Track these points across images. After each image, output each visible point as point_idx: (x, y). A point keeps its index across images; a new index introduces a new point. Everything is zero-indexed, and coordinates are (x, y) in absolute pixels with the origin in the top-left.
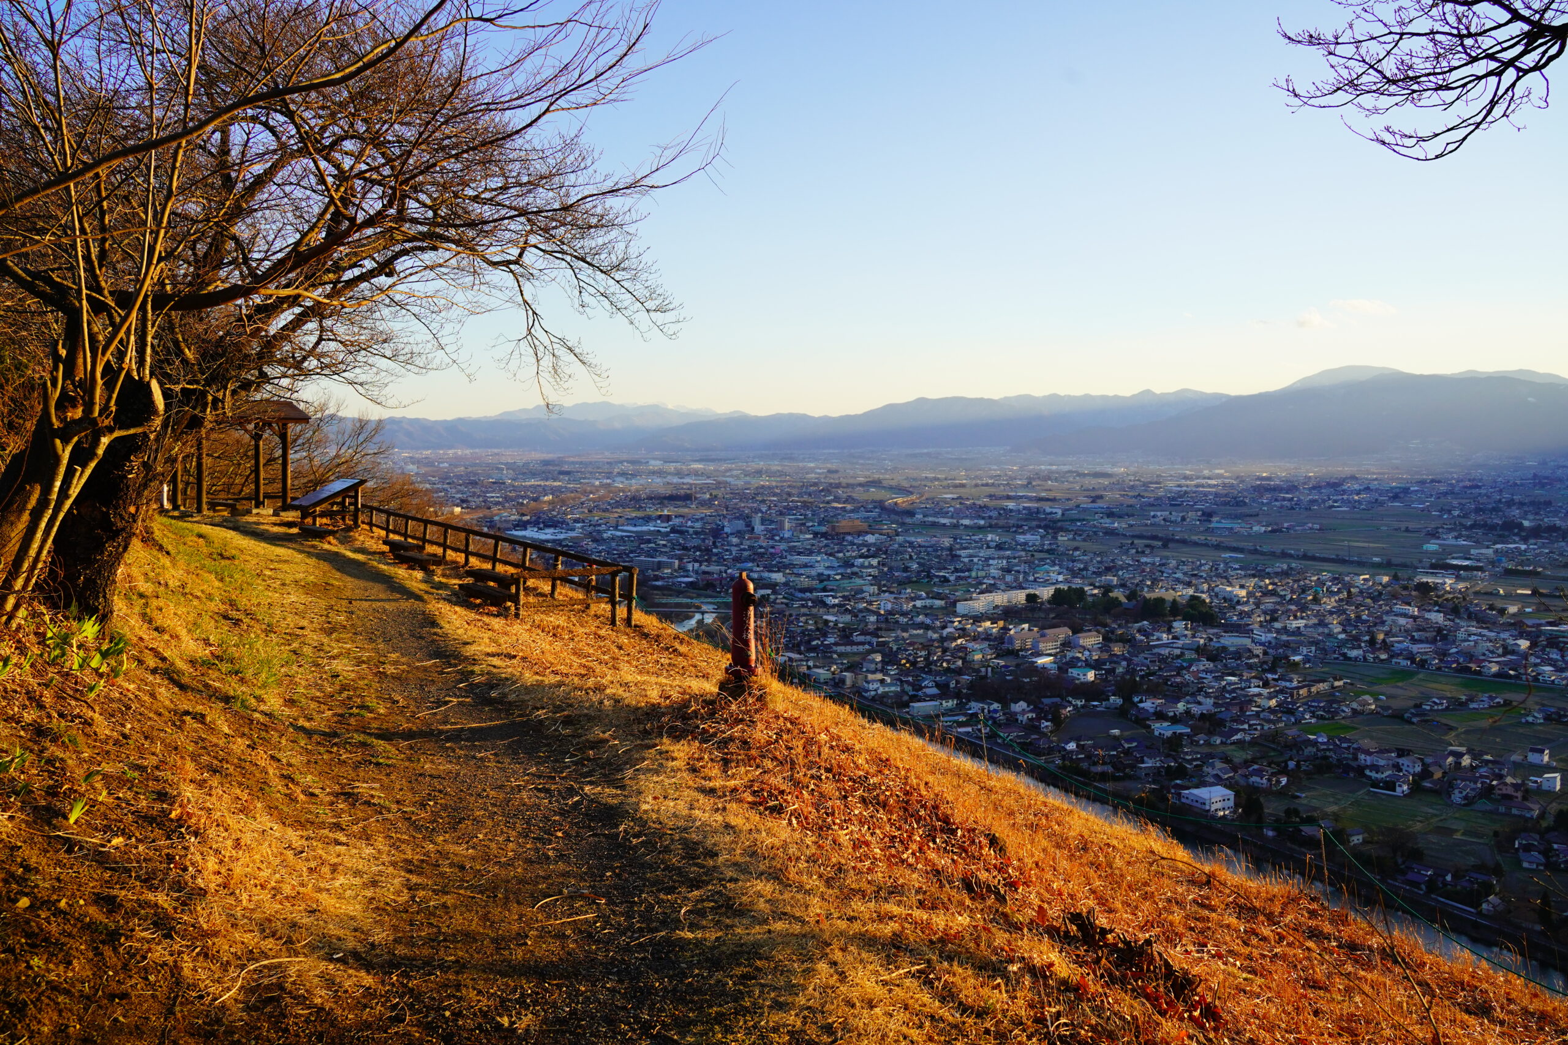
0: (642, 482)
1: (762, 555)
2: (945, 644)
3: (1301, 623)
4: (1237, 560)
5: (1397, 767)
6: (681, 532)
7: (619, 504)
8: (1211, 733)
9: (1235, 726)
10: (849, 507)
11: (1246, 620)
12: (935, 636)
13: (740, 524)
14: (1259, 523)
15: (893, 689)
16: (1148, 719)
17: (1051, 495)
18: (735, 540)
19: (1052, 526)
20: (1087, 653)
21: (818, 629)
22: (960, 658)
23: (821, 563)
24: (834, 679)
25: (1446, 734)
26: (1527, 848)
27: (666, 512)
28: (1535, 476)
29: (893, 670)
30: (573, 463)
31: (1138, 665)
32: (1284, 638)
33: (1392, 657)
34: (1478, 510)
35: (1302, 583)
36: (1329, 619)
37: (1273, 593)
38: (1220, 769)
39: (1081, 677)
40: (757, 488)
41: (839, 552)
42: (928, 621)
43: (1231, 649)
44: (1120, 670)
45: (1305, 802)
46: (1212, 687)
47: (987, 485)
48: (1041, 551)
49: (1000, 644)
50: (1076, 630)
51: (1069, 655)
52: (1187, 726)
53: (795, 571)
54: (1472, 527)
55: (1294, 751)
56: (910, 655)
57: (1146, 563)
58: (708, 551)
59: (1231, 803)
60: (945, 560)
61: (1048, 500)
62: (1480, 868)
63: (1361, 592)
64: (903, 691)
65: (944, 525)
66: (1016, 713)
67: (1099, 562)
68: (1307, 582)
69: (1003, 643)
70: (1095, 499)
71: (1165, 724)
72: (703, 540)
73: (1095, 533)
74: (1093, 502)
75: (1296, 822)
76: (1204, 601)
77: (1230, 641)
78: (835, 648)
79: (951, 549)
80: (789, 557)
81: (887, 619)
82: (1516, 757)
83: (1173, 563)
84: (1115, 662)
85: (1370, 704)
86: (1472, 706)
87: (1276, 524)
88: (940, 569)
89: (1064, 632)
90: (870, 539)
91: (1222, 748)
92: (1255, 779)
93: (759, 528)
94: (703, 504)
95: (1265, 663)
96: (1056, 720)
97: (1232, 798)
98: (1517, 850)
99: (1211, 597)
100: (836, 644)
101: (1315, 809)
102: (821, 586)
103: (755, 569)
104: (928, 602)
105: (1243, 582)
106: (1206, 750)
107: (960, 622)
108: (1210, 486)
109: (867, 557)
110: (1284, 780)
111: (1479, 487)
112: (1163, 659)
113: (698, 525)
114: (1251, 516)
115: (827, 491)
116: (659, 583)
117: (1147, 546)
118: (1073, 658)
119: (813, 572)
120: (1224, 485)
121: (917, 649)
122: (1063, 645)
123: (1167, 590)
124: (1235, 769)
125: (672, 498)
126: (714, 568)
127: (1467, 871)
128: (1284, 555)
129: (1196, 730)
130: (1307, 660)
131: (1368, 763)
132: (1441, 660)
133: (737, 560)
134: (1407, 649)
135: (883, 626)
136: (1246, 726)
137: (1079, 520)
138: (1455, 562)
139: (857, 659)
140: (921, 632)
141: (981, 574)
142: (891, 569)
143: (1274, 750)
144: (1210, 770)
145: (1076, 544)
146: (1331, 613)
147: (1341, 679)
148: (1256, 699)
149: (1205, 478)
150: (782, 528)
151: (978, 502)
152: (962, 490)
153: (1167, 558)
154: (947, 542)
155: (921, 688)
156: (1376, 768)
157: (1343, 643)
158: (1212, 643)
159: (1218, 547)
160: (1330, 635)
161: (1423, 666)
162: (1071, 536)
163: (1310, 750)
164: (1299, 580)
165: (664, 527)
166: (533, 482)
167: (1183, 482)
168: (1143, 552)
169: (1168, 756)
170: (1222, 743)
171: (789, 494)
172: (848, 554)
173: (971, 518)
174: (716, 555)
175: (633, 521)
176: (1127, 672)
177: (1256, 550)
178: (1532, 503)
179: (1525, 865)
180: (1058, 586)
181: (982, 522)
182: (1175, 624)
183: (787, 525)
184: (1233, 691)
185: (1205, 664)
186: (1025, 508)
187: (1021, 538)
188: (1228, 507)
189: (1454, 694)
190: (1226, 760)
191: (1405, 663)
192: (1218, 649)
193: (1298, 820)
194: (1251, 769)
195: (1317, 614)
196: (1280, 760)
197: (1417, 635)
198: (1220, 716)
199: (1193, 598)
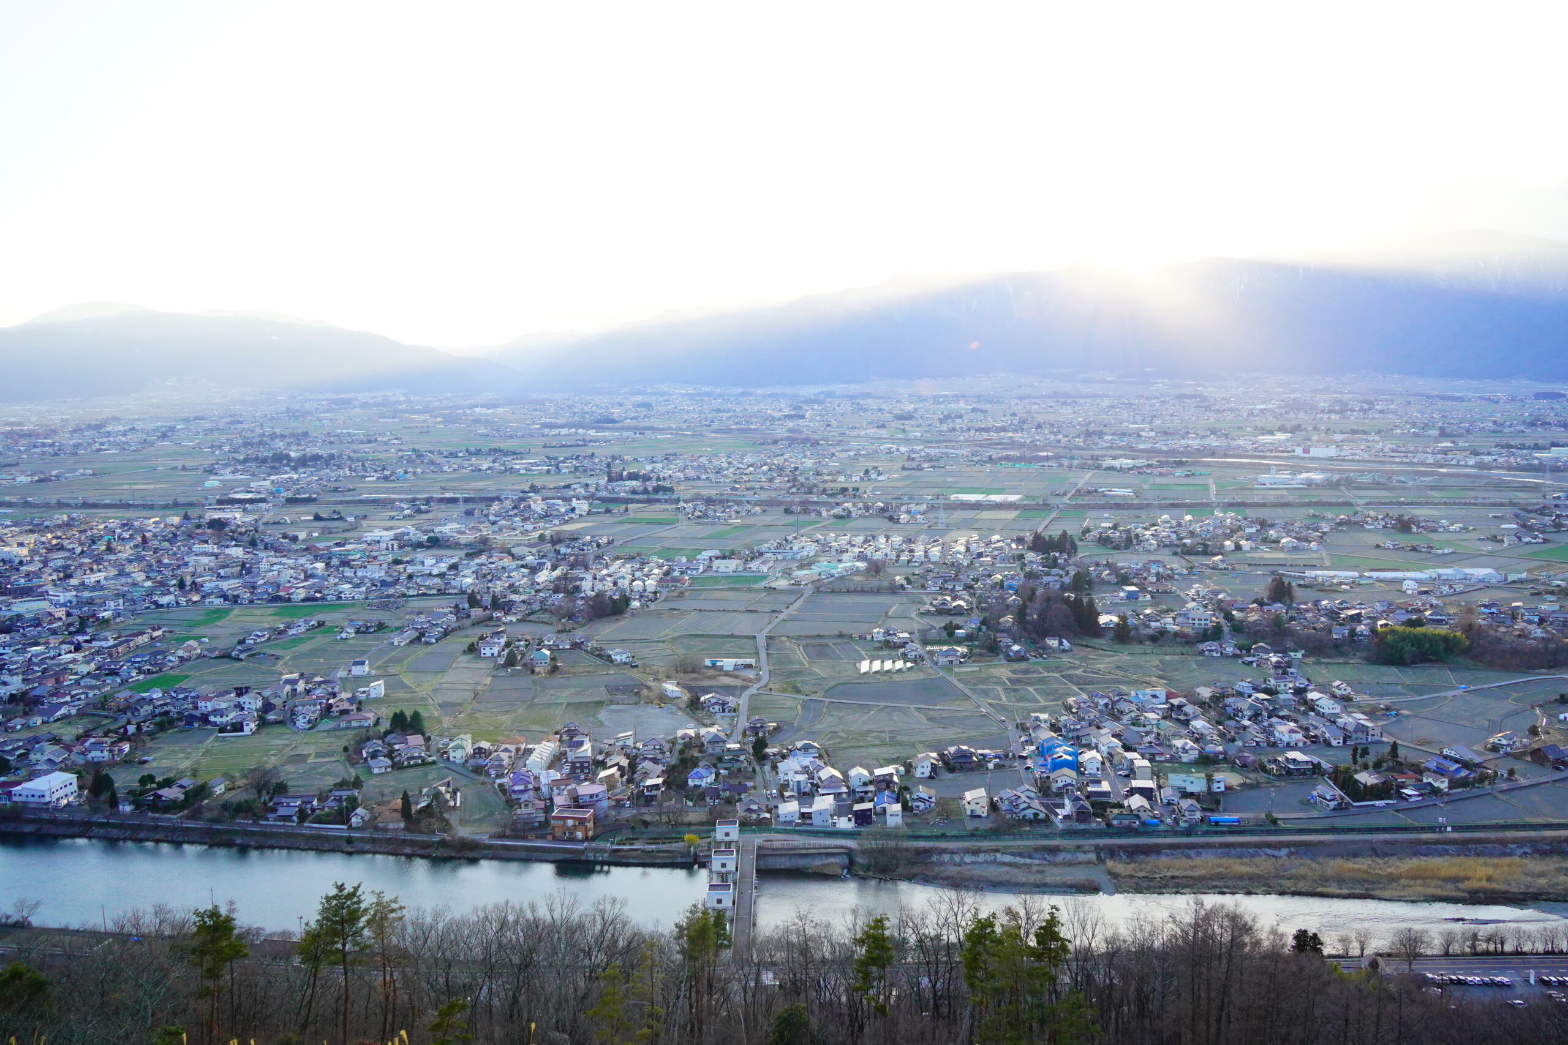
3: (100, 576)
4: (6, 516)
5: (240, 707)
8: (27, 714)
9: (55, 700)
11: (35, 582)
14: (23, 473)
25: (275, 664)
26: (374, 755)
28: (288, 410)
32: (86, 594)
33: (203, 597)
34: (247, 444)
35: (89, 533)
36: (129, 568)
38: (52, 753)
43: (27, 616)
45: (154, 765)
46: (16, 663)
54: (245, 461)
55: (129, 714)
59: (75, 787)
62: (342, 785)
63: (155, 536)
68: (95, 531)
75: (153, 789)
77: (25, 607)
82: (341, 673)
85: (195, 649)
86: (291, 632)
87: (42, 472)
91: (46, 729)
92: (93, 754)
95: (70, 625)
97: (75, 781)
98: (366, 759)
101: (170, 769)
105: (21, 539)
106: (27, 735)
110: (126, 747)
111: (241, 422)
114: (10, 465)
124: (68, 748)
127: (330, 791)
128: (61, 505)
129: (9, 716)
130: (117, 614)
131: (210, 709)
132: (252, 593)
134: (217, 587)
136: (68, 698)
138: (238, 496)
143: (106, 717)
144: (38, 756)
146: (130, 561)
147: (159, 628)
148: (71, 666)
156: (220, 713)
157: (150, 593)
160: (135, 584)
161: (236, 602)
163: (146, 709)
164: (85, 531)
170: (43, 722)
177: (26, 502)
178: (292, 435)
179: (376, 771)
184: (42, 662)
189: (272, 624)
190: (56, 740)
191: (218, 601)
192: (11, 619)
193: (154, 786)
194: (87, 744)
195: (115, 564)
196: (117, 726)
197: (222, 572)
198: (34, 693)
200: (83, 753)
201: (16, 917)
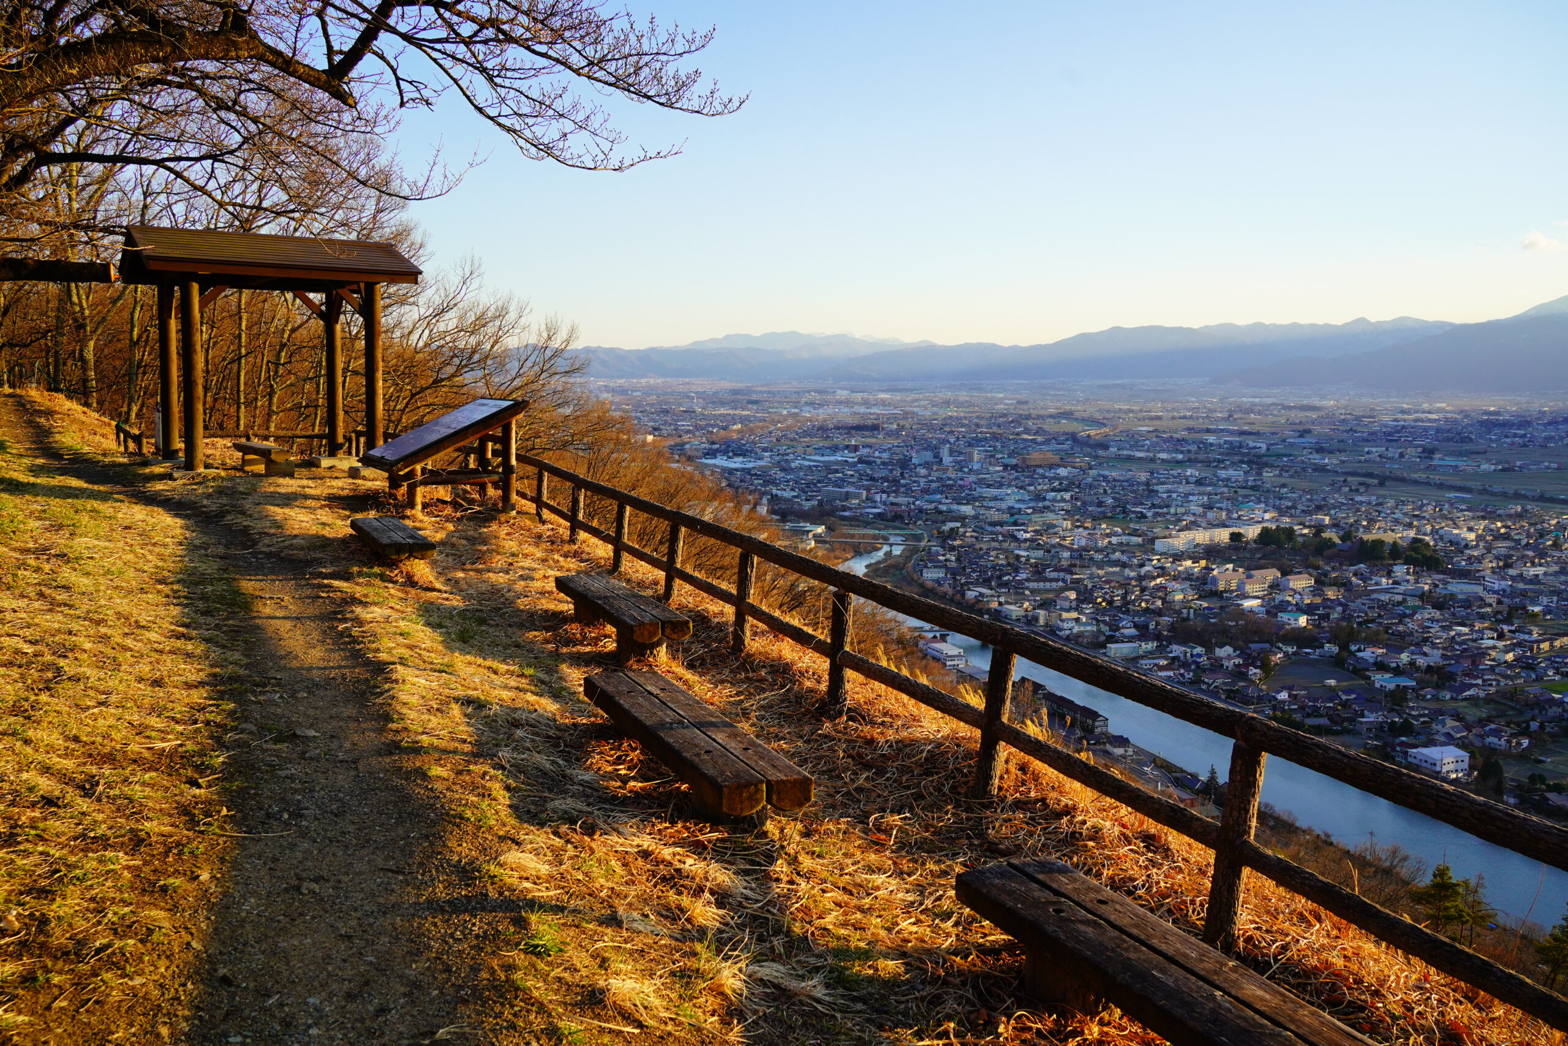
0: (830, 411)
1: (950, 487)
2: (1144, 583)
3: (1540, 571)
4: (1463, 501)
6: (869, 463)
7: (806, 433)
8: (1438, 687)
9: (1467, 680)
10: (1040, 439)
11: (1476, 566)
12: (1133, 574)
13: (928, 456)
14: (1488, 461)
15: (1089, 628)
16: (1368, 670)
17: (1255, 429)
18: (923, 472)
19: (1257, 462)
20: (1298, 596)
21: (1009, 564)
22: (1160, 598)
23: (1012, 497)
24: (1026, 616)
27: (853, 443)
29: (1088, 609)
30: (761, 392)
31: (1355, 611)
32: (1521, 586)
35: (1539, 527)
37: (1506, 537)
38: (1452, 728)
39: (1292, 622)
40: (945, 419)
41: (1030, 485)
42: (1125, 558)
43: (1460, 597)
44: (1335, 616)
45: (1550, 767)
46: (1440, 638)
47: (1185, 417)
48: (1244, 488)
49: (1203, 585)
50: (1284, 573)
51: (1279, 598)
52: (1411, 677)
53: (985, 504)
55: (1536, 711)
56: (1106, 593)
57: (1361, 503)
58: (895, 482)
59: (1466, 765)
60: (1142, 496)
61: (1251, 433)
64: (1099, 631)
65: (1140, 458)
66: (1221, 659)
67: (1308, 500)
68: (1546, 525)
69: (1206, 584)
70: (1303, 433)
71: (1387, 676)
72: (891, 471)
73: (1304, 469)
74: (1300, 437)
75: (1543, 790)
76: (1428, 544)
77: (1459, 588)
78: (1027, 584)
79: (1148, 484)
80: (978, 489)
81: (1081, 555)
83: (1391, 503)
84: (1329, 607)
87: (1507, 462)
88: (1136, 505)
89: (1272, 574)
90: (1063, 472)
91: (1452, 705)
92: (1491, 739)
93: (947, 460)
94: (890, 434)
95: (1498, 613)
96: (1265, 666)
97: (1467, 760)
99: (1435, 540)
100: (1028, 580)
101: (1564, 776)
102: (1012, 520)
103: (944, 501)
104: (1124, 539)
105: (1471, 524)
106: (1433, 706)
107: (1159, 560)
108: (1430, 420)
109: (1059, 491)
110: (1525, 742)
112: (1382, 606)
113: (885, 456)
114: (1478, 453)
115: (1017, 422)
116: (847, 514)
117: (1361, 484)
118: (1283, 601)
119: (1004, 506)
120: (1447, 420)
121: (1114, 588)
122: (1271, 587)
123: (1385, 531)
124: (1468, 727)
125: (859, 428)
126: (901, 500)
128: (1518, 496)
129: (1422, 685)
130: (1547, 611)
133: (925, 491)
135: (1078, 562)
136: (1479, 681)
137: (1286, 456)
139: (1051, 596)
140: (1118, 569)
141: (1180, 510)
142: (1084, 503)
143: (1512, 708)
144: (1439, 727)
145: (1283, 481)
148: (1490, 652)
149: (1424, 412)
150: (971, 460)
151: (1176, 436)
152: (1157, 423)
153: (1384, 497)
154: (1143, 476)
155: (1118, 629)
158: (1438, 590)
159: (1441, 486)
162: (1277, 472)
163: (1555, 711)
164: (1536, 524)
165: (852, 458)
166: (722, 411)
167: (1400, 416)
168: (1357, 490)
169: (1391, 710)
170: (1452, 698)
171: (978, 426)
172: (1039, 488)
173: (1169, 452)
174: (904, 486)
175: (819, 451)
176: (1343, 619)
177: (1485, 490)
180: (1265, 525)
181: (1180, 457)
182: (1396, 568)
183: (976, 457)
184: (1464, 642)
185: (1430, 612)
186: (1226, 442)
187: (1223, 474)
188: (1451, 443)
190: (1458, 717)
192: (1445, 595)
193: (1543, 787)
194: (1487, 728)
195: (1558, 560)
196: (1521, 719)
198: (1449, 669)
199: (1415, 540)
200: (1481, 736)
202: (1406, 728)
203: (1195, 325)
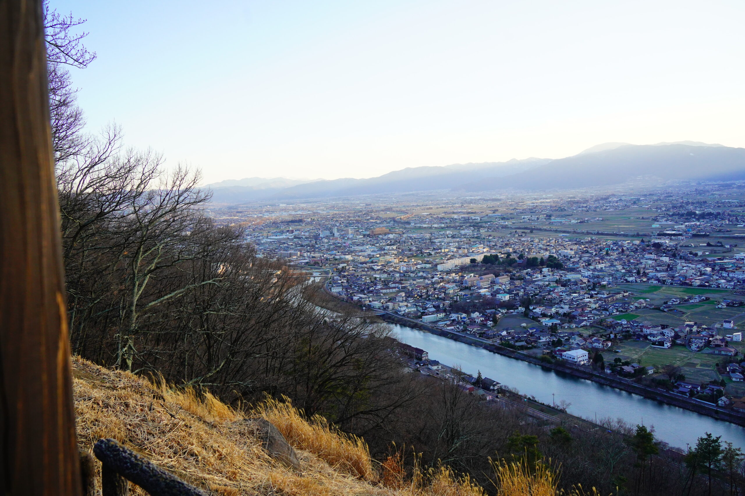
0: (278, 214)
1: (340, 247)
2: (435, 286)
3: (603, 266)
4: (566, 237)
5: (663, 334)
6: (299, 238)
7: (267, 226)
8: (570, 322)
9: (581, 318)
10: (378, 221)
11: (576, 266)
12: (429, 282)
13: (327, 233)
14: (574, 219)
15: (413, 309)
16: (539, 317)
17: (473, 211)
18: (326, 241)
19: (477, 226)
20: (504, 286)
21: (372, 282)
22: (443, 292)
23: (369, 250)
24: (383, 306)
25: (682, 316)
26: (734, 371)
27: (291, 229)
28: (696, 190)
29: (411, 300)
30: (243, 207)
31: (529, 291)
32: (596, 273)
33: (648, 279)
34: (674, 207)
35: (599, 246)
36: (615, 263)
38: (579, 341)
39: (503, 298)
40: (333, 215)
41: (376, 243)
42: (425, 275)
43: (572, 280)
44: (521, 294)
45: (621, 354)
46: (567, 300)
47: (442, 207)
48: (473, 238)
49: (461, 285)
50: (497, 276)
51: (496, 287)
52: (557, 319)
53: (357, 254)
54: (673, 215)
55: (612, 329)
56: (418, 292)
57: (524, 241)
58: (313, 246)
59: (587, 357)
60: (428, 245)
61: (472, 213)
62: (714, 383)
63: (628, 249)
64: (418, 310)
65: (425, 227)
66: (474, 318)
67: (502, 242)
68: (602, 246)
69: (462, 284)
70: (495, 211)
71: (547, 319)
72: (311, 241)
73: (497, 227)
74: (494, 213)
75: (620, 365)
76: (555, 258)
77: (572, 276)
78: (381, 291)
79: (430, 239)
80: (353, 247)
81: (404, 275)
82: (717, 326)
83: (537, 240)
84: (518, 290)
85: (643, 303)
86: (691, 301)
87: (582, 219)
88: (426, 249)
89: (491, 276)
90: (391, 236)
91: (577, 330)
92: (595, 344)
93: (337, 234)
94: (308, 224)
95: (589, 286)
96: (495, 321)
97: (587, 355)
98: (728, 372)
99: (558, 255)
100: (381, 289)
101: (628, 358)
102: (370, 261)
103: (337, 254)
104: (423, 266)
105: (571, 247)
106: (569, 331)
107: (440, 274)
108: (547, 202)
109: (391, 245)
110: (610, 344)
111: (671, 196)
112: (540, 287)
113: (307, 234)
114: (569, 215)
115: (367, 214)
116: (292, 263)
117: (523, 233)
118: (498, 289)
119: (365, 254)
120: (554, 202)
121: (422, 289)
122: (491, 283)
123: (536, 253)
124: (585, 340)
125: (293, 222)
126: (317, 255)
127: (708, 384)
128: (588, 233)
129: (563, 322)
130: (609, 283)
131: (648, 333)
132: (672, 280)
133: (328, 250)
134: (655, 275)
135: (404, 278)
136: (586, 318)
137: (489, 222)
138: (668, 232)
139: (393, 295)
140: (422, 280)
141: (447, 250)
142: (402, 250)
143: (602, 329)
144: (573, 341)
145: (489, 233)
146: (616, 260)
147: (627, 292)
148: (588, 304)
149: (544, 199)
150: (348, 234)
151: (440, 216)
152: (430, 211)
153: (534, 238)
154: (428, 236)
155: (426, 308)
156: (653, 335)
157: (624, 275)
158: (562, 278)
159: (556, 231)
160: (618, 271)
161: (664, 283)
162: (486, 230)
163: (619, 328)
164: (598, 245)
165: (291, 236)
166: (224, 217)
167: (534, 201)
168: (522, 236)
169: (551, 335)
170: (576, 327)
171: (349, 217)
172: (381, 244)
173: (438, 224)
174: (317, 248)
175: (275, 234)
176: (525, 295)
177: (574, 231)
178: (698, 203)
179: (734, 379)
180: (485, 254)
181: (443, 225)
182: (544, 270)
183: (350, 232)
184: (577, 301)
185: (561, 289)
186: (462, 218)
187: (463, 232)
188: (557, 212)
189: (682, 296)
190: (580, 335)
191: (655, 282)
192: (566, 281)
193: (621, 364)
194: (593, 339)
195: (609, 261)
196: (606, 334)
197: (658, 268)
198: (573, 313)
199: (550, 256)
200: (591, 343)
201: (561, 407)
202: (559, 343)
203: (443, 165)
